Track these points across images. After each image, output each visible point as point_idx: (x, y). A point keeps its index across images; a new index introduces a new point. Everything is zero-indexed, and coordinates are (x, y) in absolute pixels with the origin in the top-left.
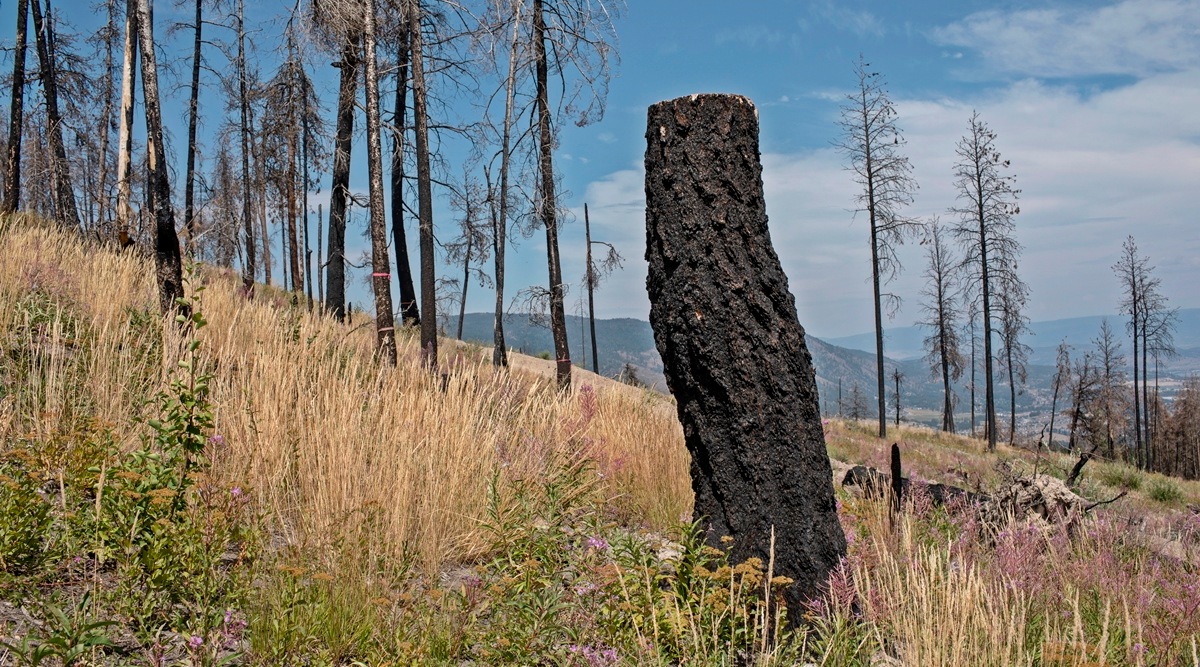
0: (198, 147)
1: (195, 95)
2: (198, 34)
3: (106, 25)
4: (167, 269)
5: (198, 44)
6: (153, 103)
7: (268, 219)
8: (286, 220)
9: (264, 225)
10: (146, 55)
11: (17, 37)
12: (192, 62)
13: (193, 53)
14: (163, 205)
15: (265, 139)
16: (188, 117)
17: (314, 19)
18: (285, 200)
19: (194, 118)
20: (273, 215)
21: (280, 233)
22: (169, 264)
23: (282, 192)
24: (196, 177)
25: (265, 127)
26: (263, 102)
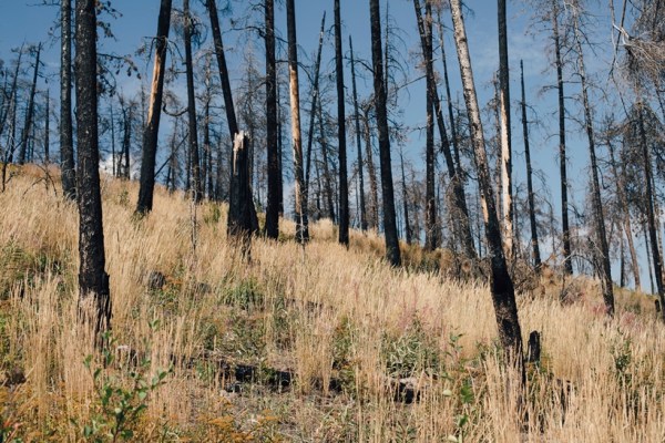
0: (569, 182)
1: (563, 141)
2: (561, 93)
3: (494, 97)
4: (504, 309)
5: (561, 100)
6: (483, 165)
7: (633, 234)
8: (648, 233)
9: (630, 240)
10: (474, 124)
11: (427, 118)
12: (558, 115)
13: (558, 108)
14: (495, 253)
15: (624, 168)
16: (559, 160)
17: (630, 67)
18: (646, 217)
19: (563, 159)
20: (637, 231)
21: (644, 245)
22: (506, 305)
23: (642, 211)
24: (569, 207)
25: (624, 158)
26: (620, 138)
